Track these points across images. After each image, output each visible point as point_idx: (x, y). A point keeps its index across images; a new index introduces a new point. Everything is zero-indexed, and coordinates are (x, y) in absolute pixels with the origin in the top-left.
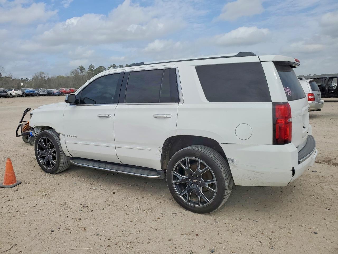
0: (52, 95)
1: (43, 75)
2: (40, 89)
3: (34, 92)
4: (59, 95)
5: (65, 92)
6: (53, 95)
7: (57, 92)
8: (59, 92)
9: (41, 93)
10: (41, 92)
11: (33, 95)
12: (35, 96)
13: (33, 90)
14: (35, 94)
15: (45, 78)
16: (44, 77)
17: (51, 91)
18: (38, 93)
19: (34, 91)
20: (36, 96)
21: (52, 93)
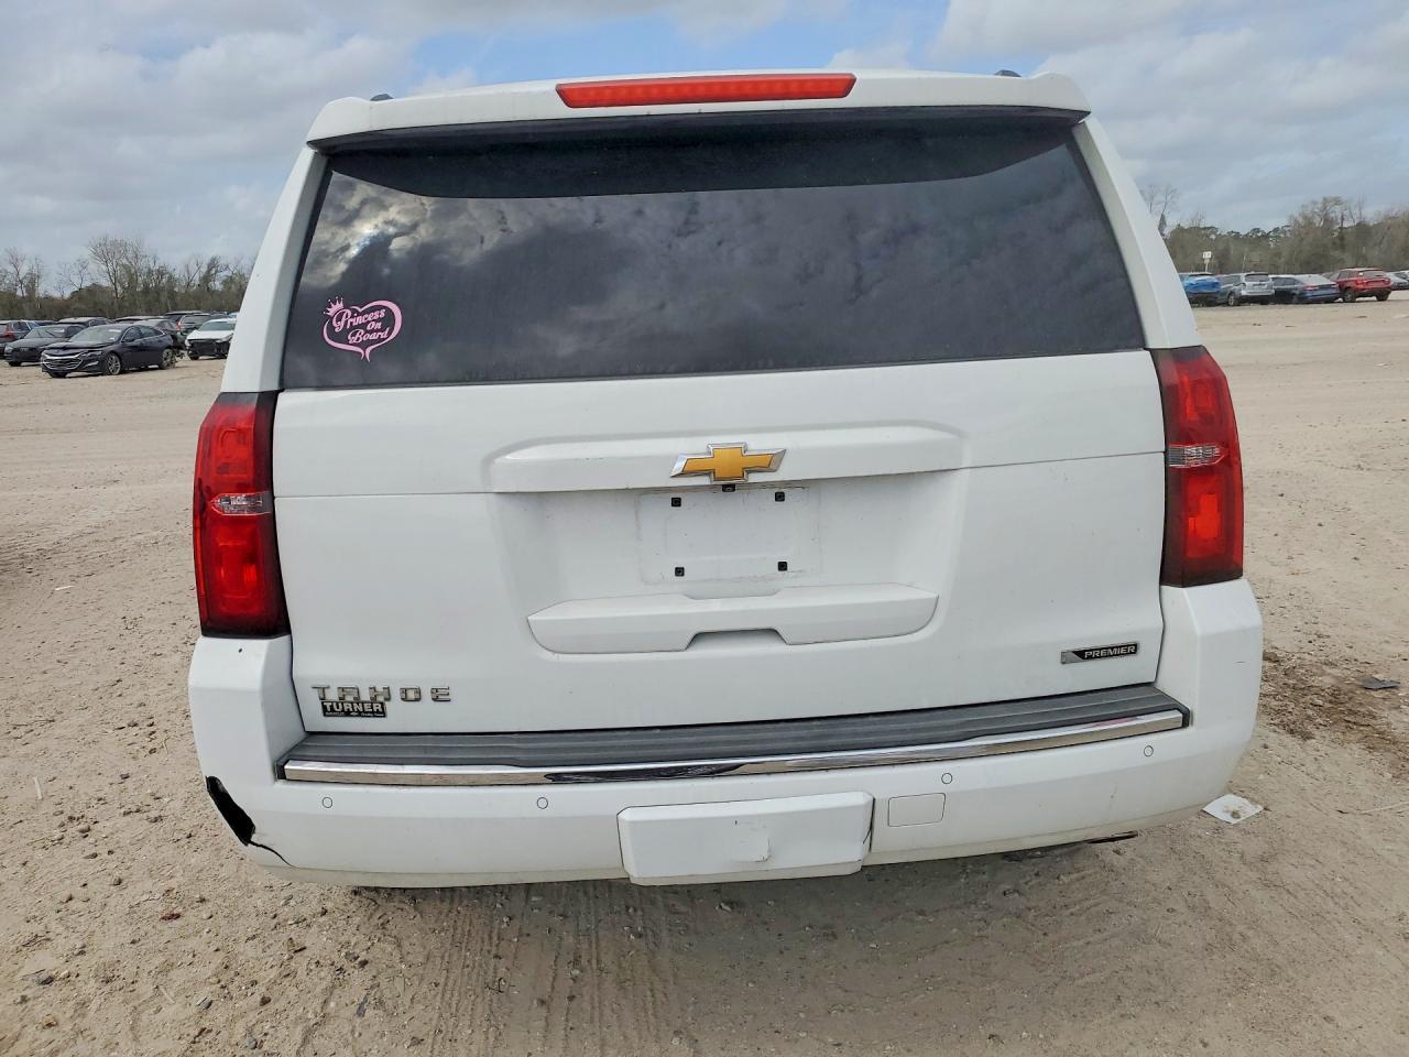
0: (1295, 299)
1: (1336, 212)
2: (1243, 275)
3: (1215, 290)
4: (1329, 300)
5: (1361, 286)
6: (1299, 298)
7: (1322, 287)
8: (1328, 287)
9: (1244, 293)
10: (1248, 287)
11: (1209, 299)
12: (1219, 305)
13: (1214, 279)
14: (1220, 298)
15: (1345, 225)
16: (1339, 221)
17: (1295, 282)
18: (1232, 293)
19: (1215, 285)
20: (1226, 304)
21: (1297, 292)
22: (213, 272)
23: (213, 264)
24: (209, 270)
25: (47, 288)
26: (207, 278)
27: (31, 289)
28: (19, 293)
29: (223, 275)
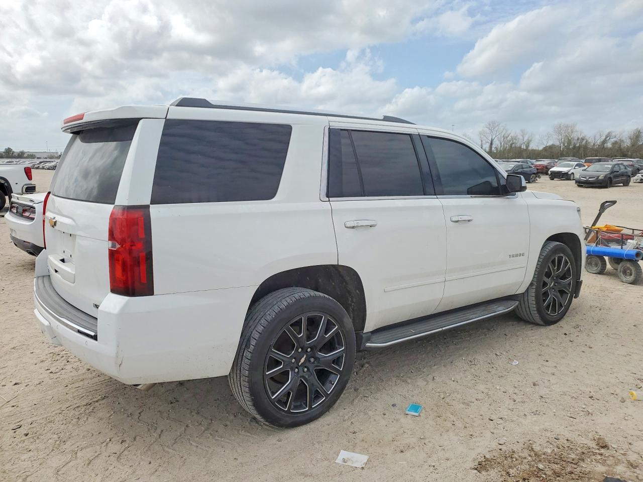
22: (608, 138)
23: (608, 136)
24: (607, 137)
25: (533, 146)
26: (604, 142)
27: (527, 146)
28: (522, 147)
29: (613, 140)
